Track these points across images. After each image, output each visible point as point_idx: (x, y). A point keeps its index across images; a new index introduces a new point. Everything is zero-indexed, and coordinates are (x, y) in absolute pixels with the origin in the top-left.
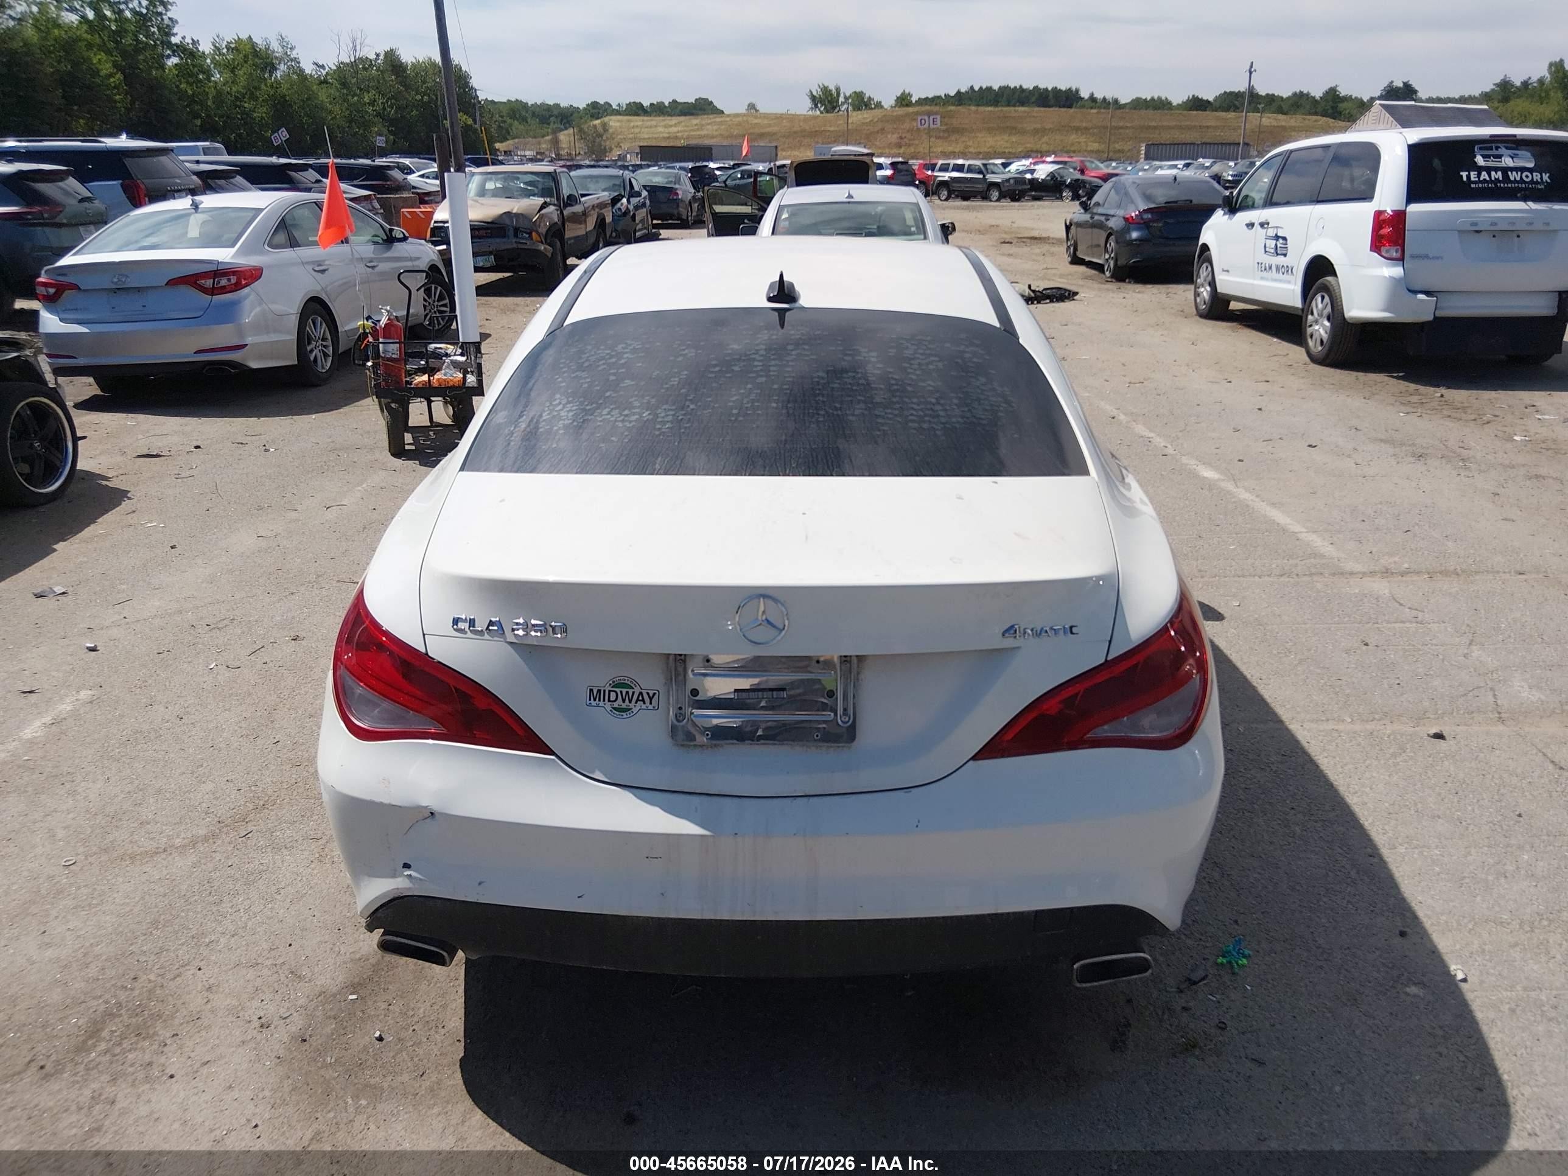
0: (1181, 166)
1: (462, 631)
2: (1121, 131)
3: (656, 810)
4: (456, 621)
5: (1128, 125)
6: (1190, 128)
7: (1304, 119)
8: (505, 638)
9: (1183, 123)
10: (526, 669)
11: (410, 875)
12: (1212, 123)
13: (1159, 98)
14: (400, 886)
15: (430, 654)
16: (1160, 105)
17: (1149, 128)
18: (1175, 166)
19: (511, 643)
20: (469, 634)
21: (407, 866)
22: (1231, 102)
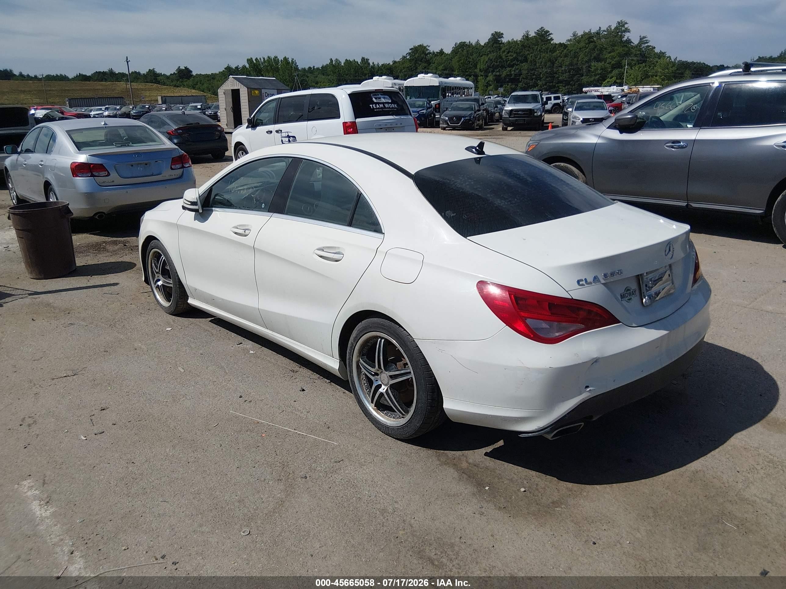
0: (104, 109)
1: (583, 285)
2: (50, 92)
3: (653, 330)
4: (578, 282)
5: (54, 89)
6: (88, 90)
7: (146, 85)
8: (601, 282)
9: (84, 88)
10: (609, 292)
11: (590, 390)
12: (100, 87)
13: (61, 75)
14: (584, 397)
15: (574, 298)
16: (62, 78)
17: (65, 90)
18: (101, 109)
19: (602, 284)
20: (586, 285)
21: (587, 387)
22: (101, 76)
